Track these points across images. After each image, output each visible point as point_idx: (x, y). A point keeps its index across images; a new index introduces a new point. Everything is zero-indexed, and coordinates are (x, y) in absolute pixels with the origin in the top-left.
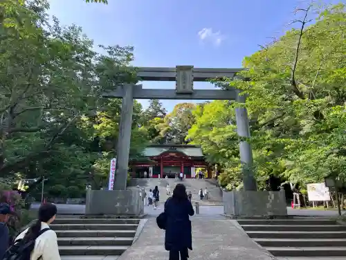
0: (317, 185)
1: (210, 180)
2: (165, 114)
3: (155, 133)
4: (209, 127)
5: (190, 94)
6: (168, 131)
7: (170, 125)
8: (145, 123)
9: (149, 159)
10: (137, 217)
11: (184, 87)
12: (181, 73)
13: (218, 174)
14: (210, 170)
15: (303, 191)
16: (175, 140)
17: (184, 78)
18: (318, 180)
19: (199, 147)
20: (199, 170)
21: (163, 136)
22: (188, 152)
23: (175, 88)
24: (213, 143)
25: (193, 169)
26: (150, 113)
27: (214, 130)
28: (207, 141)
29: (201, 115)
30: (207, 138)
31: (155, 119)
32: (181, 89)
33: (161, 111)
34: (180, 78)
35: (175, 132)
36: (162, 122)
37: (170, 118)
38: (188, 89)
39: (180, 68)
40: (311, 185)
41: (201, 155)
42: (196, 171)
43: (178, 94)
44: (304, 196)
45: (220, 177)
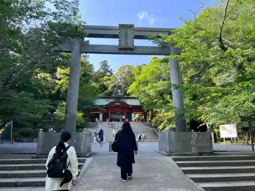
0: (227, 126)
1: (146, 123)
2: (112, 74)
3: (104, 88)
4: (145, 83)
5: (132, 49)
6: (115, 86)
7: (116, 82)
8: (97, 81)
9: (99, 108)
10: (84, 157)
11: (126, 43)
12: (124, 30)
13: (152, 118)
14: (146, 115)
15: (216, 130)
16: (120, 94)
17: (126, 35)
18: (228, 122)
19: (137, 98)
20: (137, 115)
21: (111, 90)
22: (130, 102)
23: (118, 45)
24: (148, 95)
25: (133, 115)
26: (101, 73)
27: (149, 86)
28: (143, 94)
29: (139, 74)
30: (144, 91)
31: (105, 77)
32: (123, 45)
33: (109, 71)
34: (122, 35)
35: (120, 87)
36: (110, 80)
37: (116, 76)
38: (129, 45)
39: (122, 26)
40: (222, 125)
41: (139, 104)
42: (135, 116)
43: (120, 49)
44: (217, 134)
45: (153, 120)
